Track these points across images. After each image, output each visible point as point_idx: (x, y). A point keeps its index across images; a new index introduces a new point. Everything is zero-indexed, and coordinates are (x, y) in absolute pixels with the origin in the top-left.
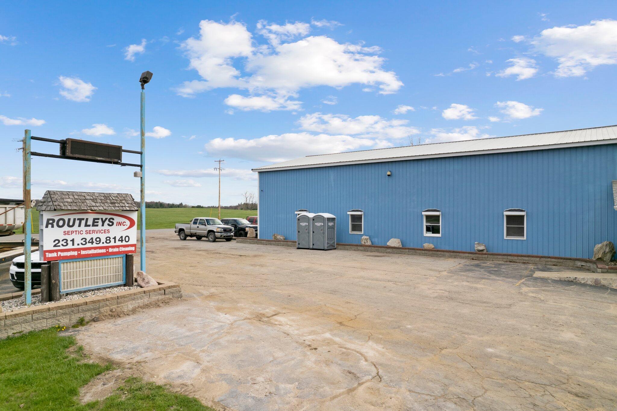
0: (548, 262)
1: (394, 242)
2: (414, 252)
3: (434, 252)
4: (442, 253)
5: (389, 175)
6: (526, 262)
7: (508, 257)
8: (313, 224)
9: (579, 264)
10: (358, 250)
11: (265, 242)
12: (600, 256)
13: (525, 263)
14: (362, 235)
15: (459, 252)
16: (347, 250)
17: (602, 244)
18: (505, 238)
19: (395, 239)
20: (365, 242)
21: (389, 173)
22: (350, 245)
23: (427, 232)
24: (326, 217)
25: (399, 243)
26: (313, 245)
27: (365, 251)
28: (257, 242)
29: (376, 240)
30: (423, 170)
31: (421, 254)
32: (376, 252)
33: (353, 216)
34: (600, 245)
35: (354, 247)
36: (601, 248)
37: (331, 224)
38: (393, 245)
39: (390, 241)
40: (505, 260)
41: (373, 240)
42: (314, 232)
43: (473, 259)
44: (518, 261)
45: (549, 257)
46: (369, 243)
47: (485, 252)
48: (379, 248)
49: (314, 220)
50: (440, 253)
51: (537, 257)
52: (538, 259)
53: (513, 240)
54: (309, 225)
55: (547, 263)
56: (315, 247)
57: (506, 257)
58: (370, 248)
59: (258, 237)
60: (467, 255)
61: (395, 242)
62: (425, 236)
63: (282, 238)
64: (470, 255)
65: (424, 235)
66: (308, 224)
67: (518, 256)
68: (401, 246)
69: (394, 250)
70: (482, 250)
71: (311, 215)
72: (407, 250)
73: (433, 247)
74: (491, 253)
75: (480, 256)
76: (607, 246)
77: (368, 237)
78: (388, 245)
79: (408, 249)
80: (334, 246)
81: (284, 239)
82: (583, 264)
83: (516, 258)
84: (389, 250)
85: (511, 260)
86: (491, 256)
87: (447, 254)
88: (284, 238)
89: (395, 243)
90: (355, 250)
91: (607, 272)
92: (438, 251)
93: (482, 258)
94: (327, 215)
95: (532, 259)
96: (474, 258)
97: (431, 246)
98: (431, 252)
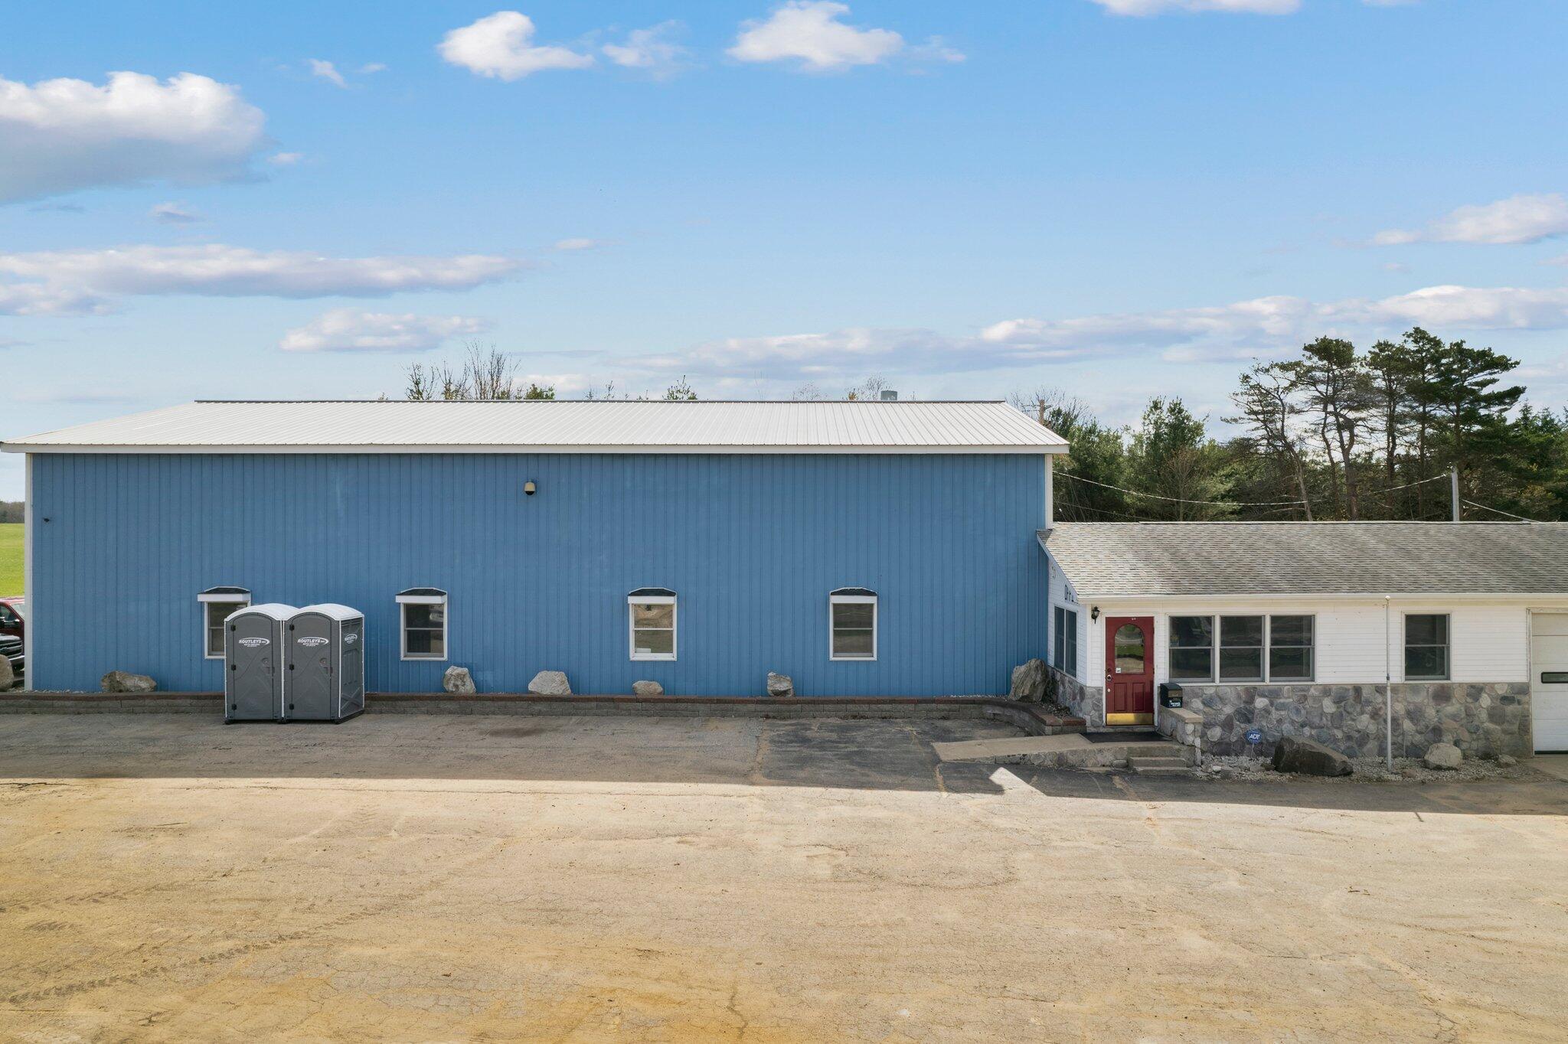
0: (931, 711)
1: (548, 683)
2: (615, 708)
3: (667, 705)
4: (690, 706)
5: (530, 493)
6: (888, 714)
7: (850, 707)
8: (291, 643)
9: (990, 712)
10: (441, 712)
11: (68, 703)
12: (1027, 692)
13: (885, 718)
14: (445, 665)
15: (733, 702)
16: (404, 712)
17: (1028, 665)
18: (832, 658)
19: (552, 674)
20: (456, 686)
21: (530, 487)
22: (412, 698)
23: (638, 649)
24: (340, 620)
25: (563, 682)
26: (292, 707)
27: (462, 713)
28: (30, 706)
29: (488, 677)
30: (628, 484)
31: (633, 712)
32: (498, 714)
33: (410, 608)
34: (1023, 668)
35: (425, 703)
36: (1027, 674)
37: (350, 638)
38: (547, 691)
39: (536, 679)
40: (841, 714)
41: (480, 676)
42: (292, 667)
43: (767, 717)
44: (869, 714)
45: (934, 701)
46: (469, 687)
47: (790, 696)
48: (509, 703)
49: (292, 628)
50: (683, 706)
51: (909, 703)
52: (911, 707)
53: (848, 661)
54: (274, 646)
55: (930, 715)
56: (296, 714)
57: (844, 705)
58: (479, 704)
59: (28, 686)
60: (751, 707)
61: (553, 681)
62: (634, 659)
63: (144, 685)
64: (760, 707)
65: (632, 659)
66: (272, 641)
67: (870, 702)
68: (570, 690)
69: (555, 705)
70: (785, 693)
71: (281, 612)
72: (594, 704)
73: (660, 689)
74: (810, 698)
75: (784, 707)
76: (1038, 671)
77: (466, 670)
78: (531, 692)
79: (596, 700)
80: (358, 706)
81: (155, 689)
82: (997, 712)
83: (865, 707)
84: (538, 707)
85: (855, 713)
86: (811, 707)
87: (701, 707)
88: (154, 684)
89: (554, 685)
90: (429, 713)
91: (1062, 732)
92: (677, 701)
93: (790, 711)
94: (339, 612)
95: (900, 706)
96: (771, 714)
97: (656, 687)
98: (660, 706)
